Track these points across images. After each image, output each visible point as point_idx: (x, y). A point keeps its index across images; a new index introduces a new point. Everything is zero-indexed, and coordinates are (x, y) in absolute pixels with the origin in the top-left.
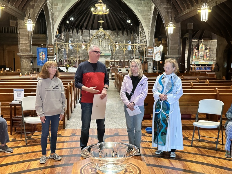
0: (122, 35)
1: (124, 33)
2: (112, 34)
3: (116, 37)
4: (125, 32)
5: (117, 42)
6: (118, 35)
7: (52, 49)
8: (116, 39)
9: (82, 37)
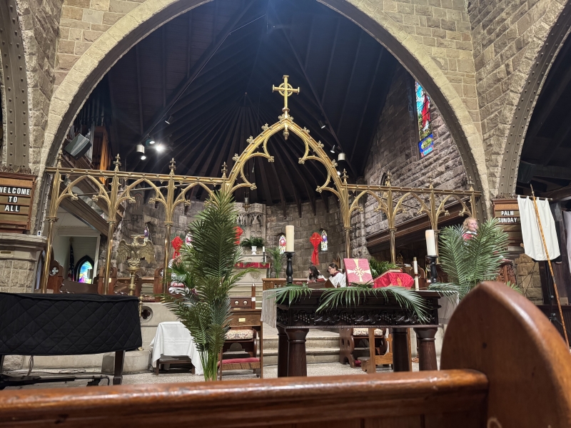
0: (297, 214)
1: (304, 208)
2: (270, 212)
3: (278, 220)
4: (306, 206)
6: (285, 215)
7: (20, 196)
8: (279, 226)
9: (185, 217)
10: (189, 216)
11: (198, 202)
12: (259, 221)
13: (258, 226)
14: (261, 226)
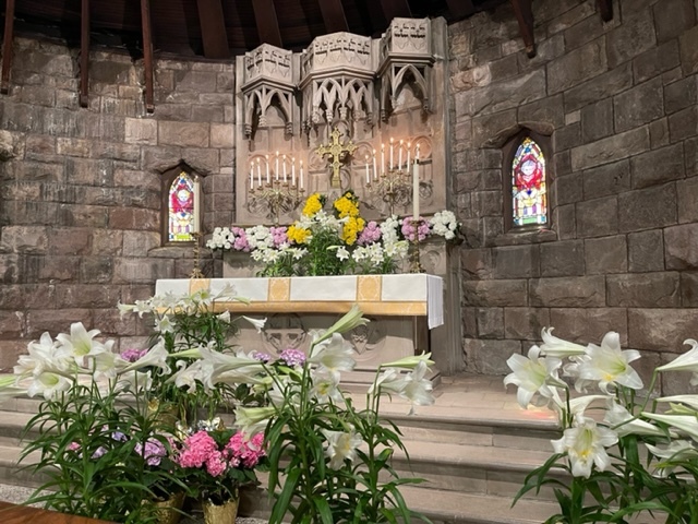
3: (503, 70)
5: (522, 133)
8: (506, 96)
9: (151, 122)
10: (166, 117)
11: (199, 65)
12: (419, 95)
13: (417, 115)
14: (425, 117)
